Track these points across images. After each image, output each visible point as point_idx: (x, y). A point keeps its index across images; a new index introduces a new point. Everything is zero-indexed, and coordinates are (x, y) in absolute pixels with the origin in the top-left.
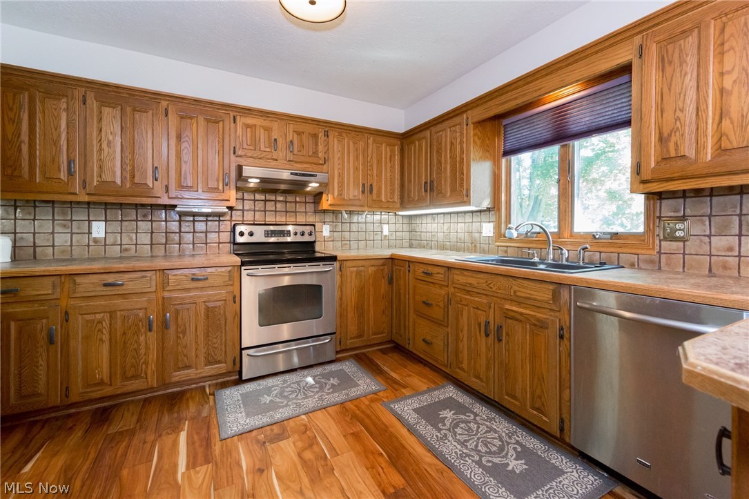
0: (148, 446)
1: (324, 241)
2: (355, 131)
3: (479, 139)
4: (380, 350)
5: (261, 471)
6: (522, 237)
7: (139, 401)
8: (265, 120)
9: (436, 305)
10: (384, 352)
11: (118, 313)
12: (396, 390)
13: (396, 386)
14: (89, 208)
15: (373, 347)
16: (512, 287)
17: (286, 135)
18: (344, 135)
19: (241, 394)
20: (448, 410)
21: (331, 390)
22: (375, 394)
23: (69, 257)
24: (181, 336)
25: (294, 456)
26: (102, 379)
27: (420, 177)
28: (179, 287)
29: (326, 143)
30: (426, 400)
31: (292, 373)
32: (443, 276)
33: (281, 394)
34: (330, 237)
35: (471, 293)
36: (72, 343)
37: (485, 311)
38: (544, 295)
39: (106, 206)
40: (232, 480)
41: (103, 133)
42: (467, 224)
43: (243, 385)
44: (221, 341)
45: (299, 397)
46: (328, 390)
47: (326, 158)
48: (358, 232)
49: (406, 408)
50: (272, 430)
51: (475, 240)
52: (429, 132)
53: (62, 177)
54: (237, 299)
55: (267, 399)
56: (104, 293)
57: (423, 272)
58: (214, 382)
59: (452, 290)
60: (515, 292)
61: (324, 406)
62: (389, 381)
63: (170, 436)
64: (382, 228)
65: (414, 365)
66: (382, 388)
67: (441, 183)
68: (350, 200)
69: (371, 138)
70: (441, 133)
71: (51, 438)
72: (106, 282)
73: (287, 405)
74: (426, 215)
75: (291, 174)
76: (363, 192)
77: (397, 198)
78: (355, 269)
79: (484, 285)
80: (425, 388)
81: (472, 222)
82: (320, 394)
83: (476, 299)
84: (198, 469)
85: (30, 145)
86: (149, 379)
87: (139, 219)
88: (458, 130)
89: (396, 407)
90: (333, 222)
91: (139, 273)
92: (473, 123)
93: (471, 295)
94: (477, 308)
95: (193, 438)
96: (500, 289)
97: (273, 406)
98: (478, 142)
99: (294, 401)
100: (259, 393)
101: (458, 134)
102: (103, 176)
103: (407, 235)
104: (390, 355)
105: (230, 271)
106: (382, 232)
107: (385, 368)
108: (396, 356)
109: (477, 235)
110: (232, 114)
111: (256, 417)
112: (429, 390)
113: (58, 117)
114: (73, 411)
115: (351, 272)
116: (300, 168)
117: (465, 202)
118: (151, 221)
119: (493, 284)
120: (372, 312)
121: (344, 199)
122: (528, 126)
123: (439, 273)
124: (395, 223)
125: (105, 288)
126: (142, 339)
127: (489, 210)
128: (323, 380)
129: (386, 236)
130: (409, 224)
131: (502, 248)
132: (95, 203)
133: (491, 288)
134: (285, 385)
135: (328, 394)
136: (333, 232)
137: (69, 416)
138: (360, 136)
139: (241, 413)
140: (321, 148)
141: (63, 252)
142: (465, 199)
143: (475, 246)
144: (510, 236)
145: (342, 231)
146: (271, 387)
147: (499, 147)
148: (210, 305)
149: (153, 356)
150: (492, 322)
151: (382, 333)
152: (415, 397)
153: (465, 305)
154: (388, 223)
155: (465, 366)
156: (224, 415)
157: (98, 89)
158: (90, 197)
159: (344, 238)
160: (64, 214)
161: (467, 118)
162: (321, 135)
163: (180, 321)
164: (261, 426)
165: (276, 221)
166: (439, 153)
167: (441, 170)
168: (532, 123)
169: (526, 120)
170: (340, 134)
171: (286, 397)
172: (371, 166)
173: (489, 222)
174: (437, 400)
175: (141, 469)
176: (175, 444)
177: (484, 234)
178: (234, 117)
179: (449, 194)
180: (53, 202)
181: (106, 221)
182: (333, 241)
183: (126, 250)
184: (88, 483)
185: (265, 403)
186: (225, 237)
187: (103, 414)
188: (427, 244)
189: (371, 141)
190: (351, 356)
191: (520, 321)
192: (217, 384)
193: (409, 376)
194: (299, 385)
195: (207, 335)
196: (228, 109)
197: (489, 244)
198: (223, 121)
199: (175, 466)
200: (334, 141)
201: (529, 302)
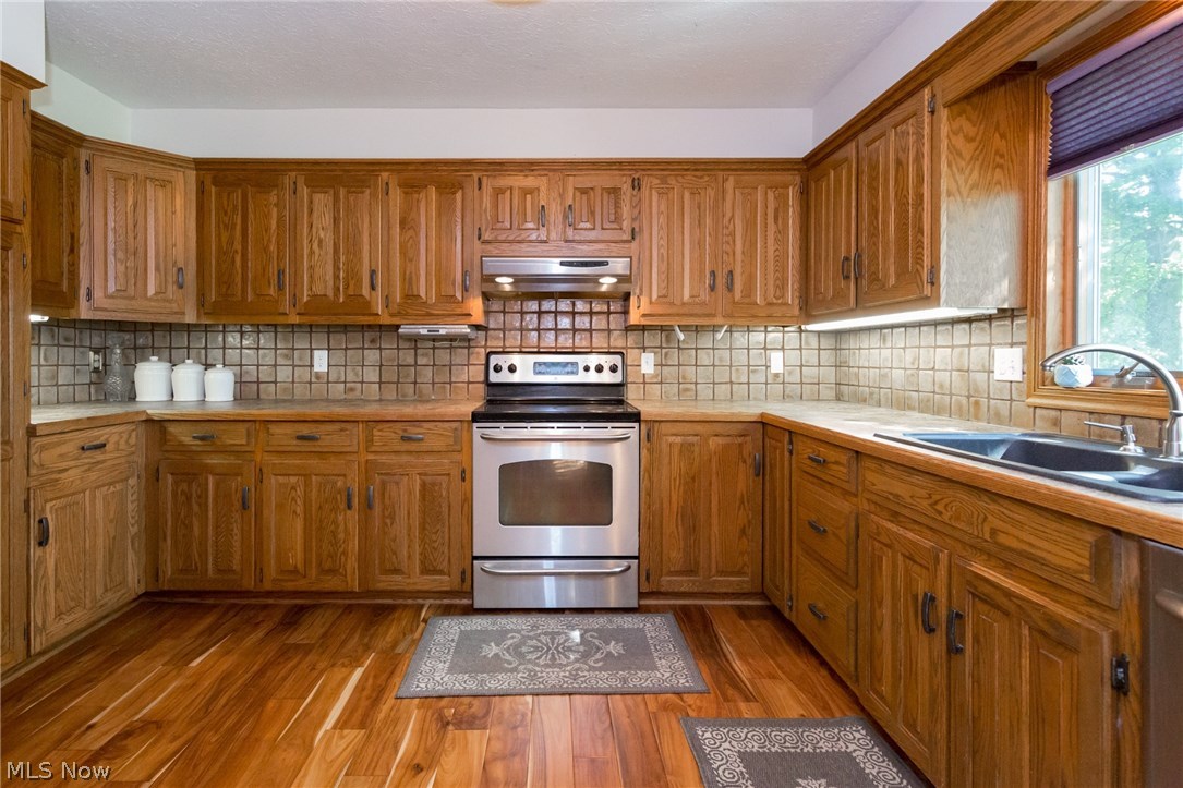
0: (315, 673)
1: (644, 383)
2: (696, 170)
3: (970, 140)
4: (738, 608)
5: (418, 769)
6: (1108, 386)
7: (339, 606)
8: (526, 176)
9: (834, 534)
10: (742, 612)
11: (314, 478)
12: (726, 699)
13: (730, 692)
14: (329, 333)
15: (724, 599)
16: (986, 517)
17: (562, 196)
18: (672, 181)
19: (461, 631)
20: (823, 781)
21: (600, 664)
22: (678, 694)
23: (290, 397)
24: (388, 521)
25: (476, 762)
26: (296, 567)
27: (836, 249)
28: (386, 448)
29: (635, 200)
30: (782, 740)
31: (553, 616)
32: (845, 471)
33: (516, 650)
34: (656, 376)
35: (901, 519)
36: (266, 513)
37: (928, 569)
38: (1069, 555)
39: (330, 329)
40: (376, 766)
41: (314, 230)
42: (957, 350)
43: (471, 617)
44: (443, 538)
45: (541, 662)
46: (597, 661)
47: (637, 229)
48: (714, 366)
49: (727, 745)
50: (470, 706)
51: (977, 391)
52: (853, 144)
53: (272, 293)
54: (465, 475)
55: (491, 650)
56: (298, 449)
57: (810, 458)
58: (438, 602)
59: (866, 506)
60: (994, 532)
61: (569, 691)
62: (722, 678)
63: (344, 669)
64: (768, 359)
65: (795, 657)
66: (700, 687)
67: (878, 259)
68: (684, 304)
69: (731, 179)
70: (877, 143)
71: (235, 630)
72: (300, 434)
73: (515, 670)
74: (869, 329)
75: (562, 264)
76: (712, 288)
77: (791, 295)
78: (679, 440)
79: (925, 503)
80: (794, 711)
81: (970, 346)
82: (577, 665)
83: (910, 535)
84: (346, 732)
85: (243, 255)
86: (349, 578)
87: (366, 346)
88: (911, 130)
89: (707, 735)
90: (661, 347)
91: (338, 424)
92: (948, 105)
93: (899, 524)
94: (910, 558)
95: (367, 679)
96: (958, 518)
97: (495, 665)
98: (967, 150)
99: (530, 666)
100: (485, 637)
101: (911, 139)
102: (314, 289)
103: (829, 374)
104: (754, 623)
105: (456, 429)
106: (768, 367)
107: (728, 649)
108: (765, 628)
109: (981, 378)
110: (476, 175)
111: (460, 676)
112: (802, 722)
113: (267, 216)
114: (271, 601)
115: (671, 445)
116: (584, 251)
117: (927, 298)
118: (380, 348)
119: (944, 502)
120: (715, 529)
121: (672, 304)
122: (1123, 81)
123: (837, 463)
124: (801, 349)
125: (299, 442)
126: (341, 518)
127: (1005, 314)
128: (597, 641)
129: (777, 375)
130: (836, 349)
131: (1044, 412)
132: (317, 326)
133: (940, 513)
134: (532, 634)
135: (591, 669)
136: (662, 365)
137: (266, 607)
138: (706, 178)
139: (445, 662)
140: (626, 211)
141: (285, 390)
142: (927, 290)
143: (977, 403)
144: (1068, 382)
145: (679, 365)
146: (507, 632)
147: (1037, 152)
148: (428, 479)
149: (354, 545)
150: (942, 600)
151: (740, 573)
152: (761, 726)
153: (886, 545)
154: (783, 349)
155: (885, 689)
156: (421, 659)
157: (309, 170)
158: (303, 317)
159: (684, 378)
160: (286, 340)
161: (934, 96)
162: (626, 187)
163: (387, 501)
164: (458, 693)
165: (556, 347)
166: (873, 190)
167: (876, 228)
168: (1134, 71)
169: (1117, 65)
170: (664, 180)
171: (521, 656)
172: (733, 234)
173: (1012, 345)
174: (810, 749)
175: (290, 704)
176: (344, 681)
177: (997, 376)
178: (479, 179)
179: (892, 281)
180: (275, 326)
181: (329, 349)
182: (661, 383)
183: (352, 390)
184: (232, 702)
185: (485, 656)
186: (477, 373)
187: (295, 616)
188: (871, 394)
189: (730, 185)
190: (673, 608)
191: (1006, 613)
192: (440, 606)
193: (772, 677)
194: (553, 639)
195: (423, 528)
196: (469, 168)
197: (1011, 400)
198: (462, 188)
199: (325, 716)
200: (651, 195)
201: (1028, 565)
